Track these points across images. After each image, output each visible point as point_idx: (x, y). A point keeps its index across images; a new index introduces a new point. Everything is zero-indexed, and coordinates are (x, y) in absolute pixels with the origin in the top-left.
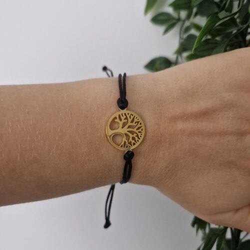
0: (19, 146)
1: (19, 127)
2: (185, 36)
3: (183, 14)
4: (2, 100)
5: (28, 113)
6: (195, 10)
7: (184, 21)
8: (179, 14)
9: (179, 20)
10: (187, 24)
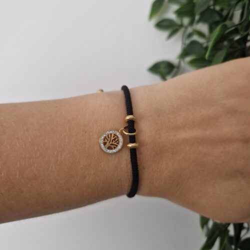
0: (18, 163)
1: (18, 144)
2: (188, 42)
3: (186, 21)
4: (2, 118)
5: (27, 130)
6: (197, 17)
7: (186, 28)
8: (182, 21)
9: (181, 26)
10: (190, 30)
